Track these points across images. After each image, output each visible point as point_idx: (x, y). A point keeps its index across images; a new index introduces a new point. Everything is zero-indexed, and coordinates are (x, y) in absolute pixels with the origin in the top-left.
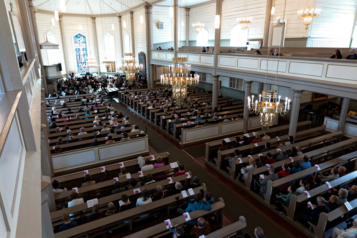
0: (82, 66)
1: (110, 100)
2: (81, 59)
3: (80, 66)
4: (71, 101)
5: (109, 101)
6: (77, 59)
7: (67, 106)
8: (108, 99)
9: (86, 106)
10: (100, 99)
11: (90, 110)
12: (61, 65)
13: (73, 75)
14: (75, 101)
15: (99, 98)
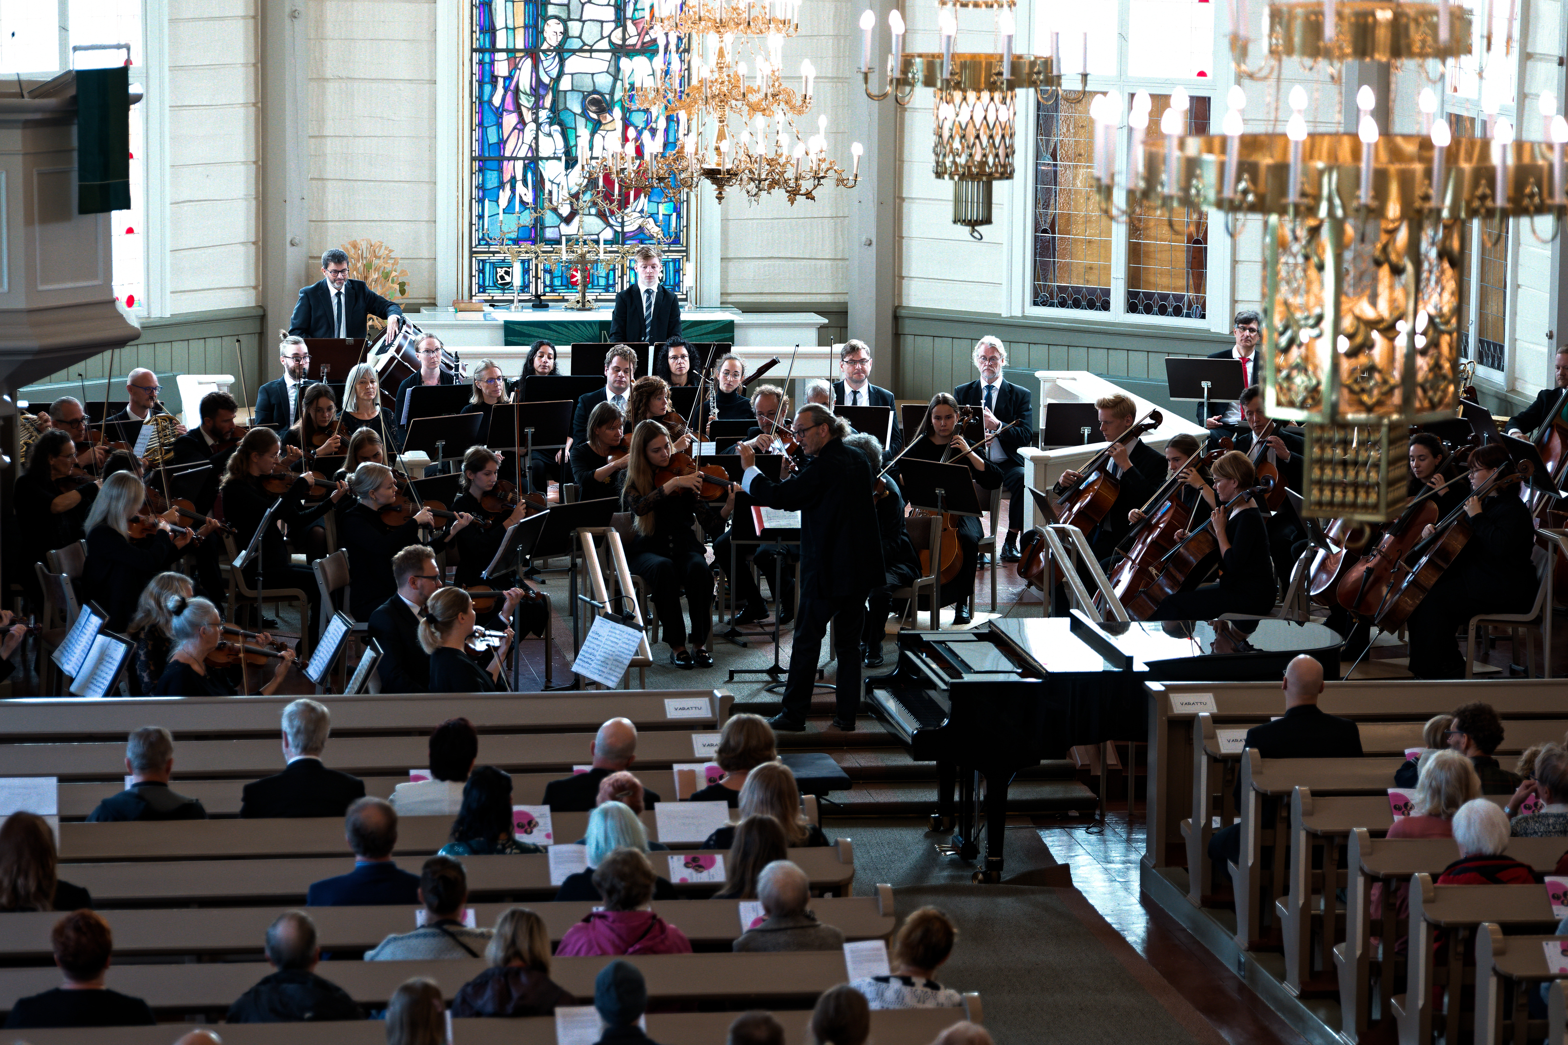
0: (552, 170)
1: (967, 852)
2: (552, 32)
3: (533, 162)
4: (179, 789)
5: (940, 877)
6: (489, 29)
7: (64, 873)
8: (938, 832)
9: (421, 916)
10: (732, 798)
11: (479, 985)
12: (126, 101)
13: (357, 327)
14: (249, 793)
15: (713, 793)
